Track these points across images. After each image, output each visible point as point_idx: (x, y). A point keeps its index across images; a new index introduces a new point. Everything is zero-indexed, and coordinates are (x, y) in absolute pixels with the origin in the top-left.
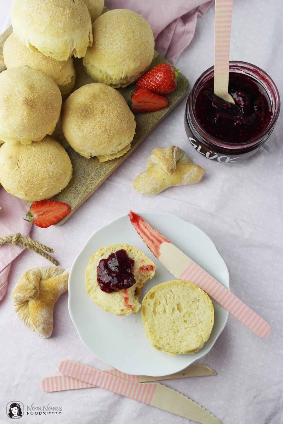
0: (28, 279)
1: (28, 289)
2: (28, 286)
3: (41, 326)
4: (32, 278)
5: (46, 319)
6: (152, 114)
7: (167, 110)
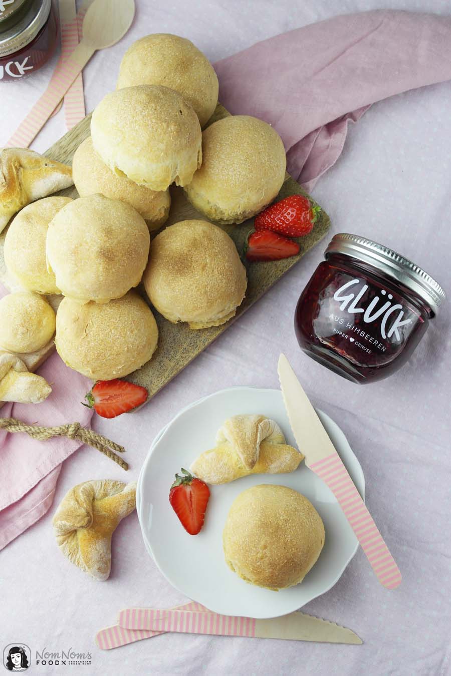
0: (77, 501)
1: (79, 516)
2: (78, 510)
3: (96, 566)
4: (83, 500)
5: (103, 556)
6: (275, 262)
7: (297, 259)
